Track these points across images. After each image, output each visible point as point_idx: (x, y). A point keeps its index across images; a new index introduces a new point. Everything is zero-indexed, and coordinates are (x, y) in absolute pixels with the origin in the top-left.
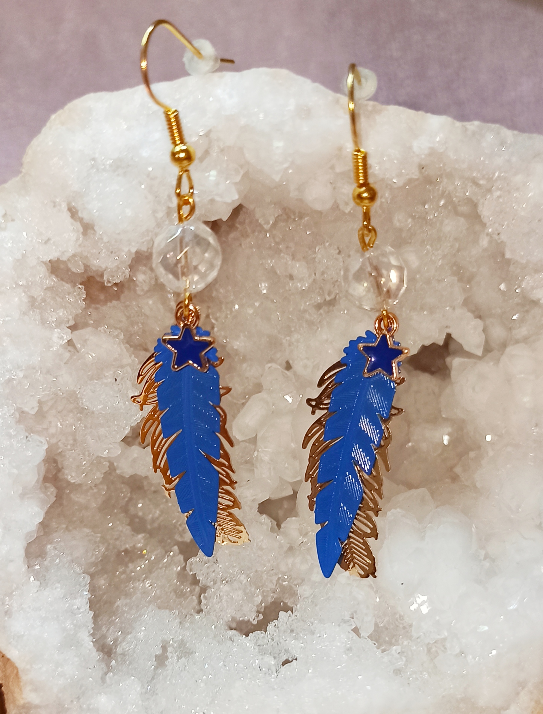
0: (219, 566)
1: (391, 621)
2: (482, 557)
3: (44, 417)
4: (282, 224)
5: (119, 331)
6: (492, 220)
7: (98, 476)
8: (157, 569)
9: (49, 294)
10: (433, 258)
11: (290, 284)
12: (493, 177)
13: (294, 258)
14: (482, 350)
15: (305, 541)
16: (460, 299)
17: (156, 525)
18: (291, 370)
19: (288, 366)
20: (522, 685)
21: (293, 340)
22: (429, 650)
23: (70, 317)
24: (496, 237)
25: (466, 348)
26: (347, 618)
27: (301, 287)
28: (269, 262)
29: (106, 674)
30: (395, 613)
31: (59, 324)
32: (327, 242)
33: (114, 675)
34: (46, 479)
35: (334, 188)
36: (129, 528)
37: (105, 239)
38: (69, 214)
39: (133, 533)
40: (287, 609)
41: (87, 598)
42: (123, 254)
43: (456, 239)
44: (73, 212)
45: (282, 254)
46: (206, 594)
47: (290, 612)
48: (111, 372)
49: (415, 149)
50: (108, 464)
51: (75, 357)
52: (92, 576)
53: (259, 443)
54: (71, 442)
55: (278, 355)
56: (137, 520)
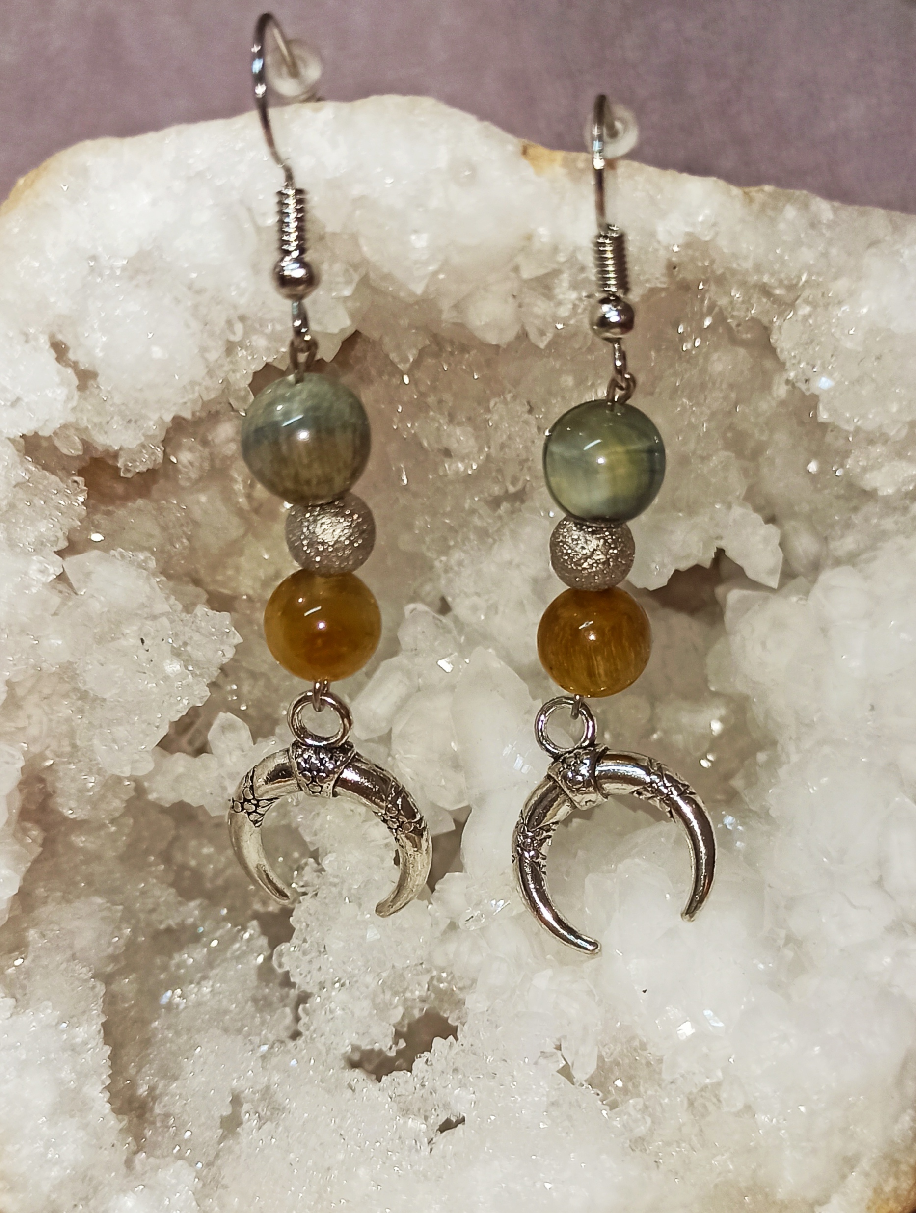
0: (328, 959)
1: (625, 1051)
2: (781, 942)
3: (19, 707)
4: (430, 361)
5: (148, 554)
6: (795, 357)
7: (117, 804)
8: (223, 961)
9: (21, 494)
10: (693, 420)
11: (447, 466)
12: (796, 285)
13: (452, 419)
14: (778, 576)
15: (476, 914)
16: (740, 490)
17: (220, 882)
18: (450, 614)
19: (444, 608)
20: (850, 1162)
21: (453, 562)
22: (691, 1103)
23: (60, 534)
24: (803, 387)
25: (750, 574)
26: (550, 1048)
27: (466, 470)
28: (409, 425)
29: (136, 1153)
30: (633, 1038)
31: (39, 546)
32: (510, 392)
33: (148, 1157)
34: (24, 815)
35: (520, 306)
36: (172, 891)
37: (118, 399)
38: (53, 354)
39: (180, 899)
40: (449, 1031)
41: (100, 1023)
42: (151, 423)
43: (731, 386)
44: (60, 350)
45: (431, 413)
46: (308, 1005)
47: (451, 1037)
48: (135, 628)
49: (662, 236)
50: (133, 784)
51: (70, 603)
52: (108, 979)
53: (396, 745)
54: (68, 749)
55: (428, 588)
56: (187, 874)
